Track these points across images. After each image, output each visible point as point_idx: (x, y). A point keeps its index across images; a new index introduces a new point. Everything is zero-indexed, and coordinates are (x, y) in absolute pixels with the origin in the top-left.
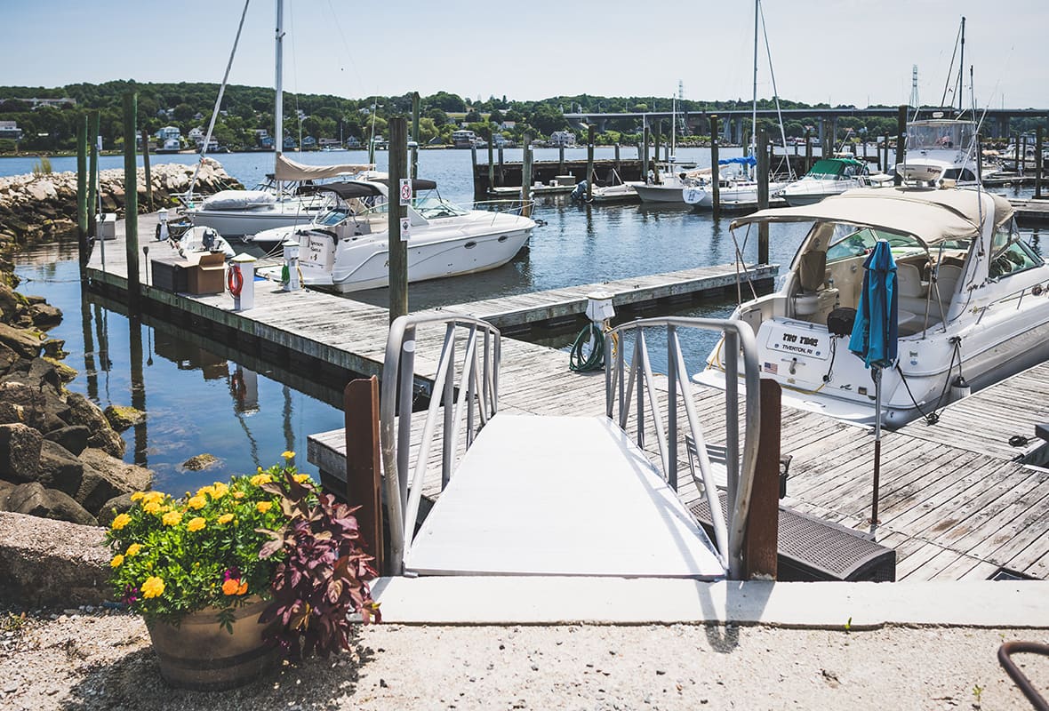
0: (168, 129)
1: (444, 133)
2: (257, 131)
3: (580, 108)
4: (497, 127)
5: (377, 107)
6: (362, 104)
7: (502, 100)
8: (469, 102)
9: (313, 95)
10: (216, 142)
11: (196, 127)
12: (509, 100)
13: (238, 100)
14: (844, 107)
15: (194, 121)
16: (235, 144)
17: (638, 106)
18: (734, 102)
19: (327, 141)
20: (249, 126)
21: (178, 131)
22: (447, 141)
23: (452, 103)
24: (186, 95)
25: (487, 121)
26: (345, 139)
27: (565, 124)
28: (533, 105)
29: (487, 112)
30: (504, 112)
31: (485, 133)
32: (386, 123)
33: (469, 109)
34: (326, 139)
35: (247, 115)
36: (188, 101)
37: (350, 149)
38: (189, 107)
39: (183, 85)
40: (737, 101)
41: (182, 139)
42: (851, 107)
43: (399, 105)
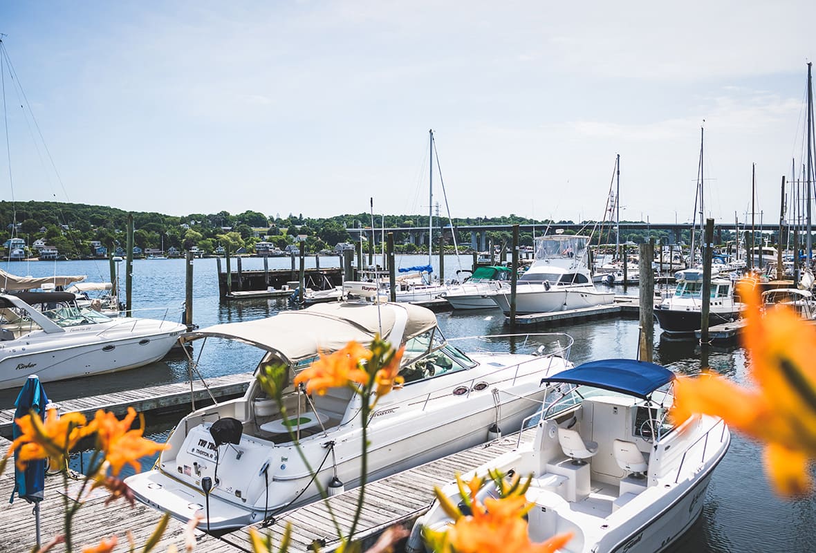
0: (14, 240)
1: (249, 244)
2: (92, 242)
3: (360, 224)
4: (292, 239)
5: (196, 223)
6: (184, 220)
7: (298, 217)
8: (272, 219)
9: (143, 213)
10: (57, 252)
11: (40, 239)
12: (305, 217)
13: (79, 216)
14: (564, 222)
15: (38, 233)
16: (73, 253)
17: (406, 222)
18: (481, 219)
19: (152, 251)
20: (86, 238)
21: (23, 242)
22: (251, 251)
23: (258, 220)
24: (34, 211)
25: (285, 235)
26: (166, 249)
27: (347, 237)
28: (323, 221)
29: (286, 227)
30: (299, 227)
31: (282, 244)
32: (201, 236)
33: (271, 225)
34: (151, 249)
35: (85, 229)
36: (35, 216)
37: (170, 257)
38: (35, 221)
39: (32, 203)
40: (483, 218)
41: (27, 248)
42: (570, 222)
43: (214, 221)
